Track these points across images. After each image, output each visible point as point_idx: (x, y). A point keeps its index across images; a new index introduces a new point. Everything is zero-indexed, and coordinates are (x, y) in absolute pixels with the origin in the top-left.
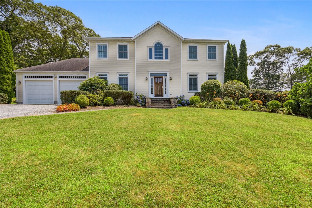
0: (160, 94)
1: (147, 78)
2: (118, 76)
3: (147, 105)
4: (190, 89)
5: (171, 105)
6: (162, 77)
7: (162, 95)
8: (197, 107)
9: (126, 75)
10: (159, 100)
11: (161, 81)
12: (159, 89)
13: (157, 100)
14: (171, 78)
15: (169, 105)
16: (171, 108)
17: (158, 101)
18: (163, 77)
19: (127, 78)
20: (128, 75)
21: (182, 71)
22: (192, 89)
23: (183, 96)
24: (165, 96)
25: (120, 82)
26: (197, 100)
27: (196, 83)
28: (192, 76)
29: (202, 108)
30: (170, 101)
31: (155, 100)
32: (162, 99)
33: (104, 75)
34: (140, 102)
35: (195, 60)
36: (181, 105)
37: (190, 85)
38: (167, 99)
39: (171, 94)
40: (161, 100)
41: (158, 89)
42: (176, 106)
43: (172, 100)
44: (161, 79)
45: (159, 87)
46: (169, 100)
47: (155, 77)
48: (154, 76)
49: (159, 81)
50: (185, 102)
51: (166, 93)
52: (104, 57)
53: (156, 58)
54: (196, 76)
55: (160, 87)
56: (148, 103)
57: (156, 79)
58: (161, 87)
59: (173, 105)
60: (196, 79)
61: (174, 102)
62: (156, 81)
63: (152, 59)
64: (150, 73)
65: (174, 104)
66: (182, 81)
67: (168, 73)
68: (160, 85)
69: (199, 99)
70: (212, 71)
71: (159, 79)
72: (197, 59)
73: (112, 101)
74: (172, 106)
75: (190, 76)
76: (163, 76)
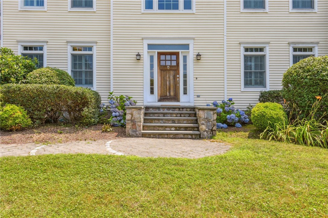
0: (172, 94)
1: (138, 55)
2: (70, 51)
3: (129, 126)
4: (247, 83)
5: (198, 129)
6: (177, 54)
7: (176, 98)
8: (281, 140)
9: (90, 49)
10: (166, 111)
11: (174, 63)
12: (170, 84)
13: (161, 111)
14: (199, 55)
15: (192, 129)
16: (199, 137)
17: (164, 114)
18: (179, 53)
19: (92, 55)
20: (95, 49)
21: (225, 37)
22: (251, 84)
23: (230, 100)
24: (184, 101)
25: (74, 65)
26: (275, 116)
27: (261, 69)
28: (251, 50)
29: (298, 144)
30: (195, 116)
31: (157, 111)
32: (174, 108)
33: (36, 48)
34: (116, 117)
35: (261, 11)
36: (225, 125)
37: (246, 73)
38: (186, 108)
39: (198, 96)
40: (171, 111)
41: (168, 83)
42: (212, 130)
43: (201, 114)
44: (174, 57)
45: (169, 78)
46: (193, 111)
47: (160, 54)
48: (156, 51)
49: (168, 63)
50: (237, 119)
51: (185, 93)
52: (38, 5)
53: (161, 7)
54: (261, 50)
55: (172, 78)
56: (133, 121)
57: (163, 57)
58: (175, 78)
59: (203, 127)
60: (263, 57)
61: (207, 120)
62: (163, 63)
63: (152, 8)
64: (146, 43)
65: (207, 126)
66: (225, 62)
67: (191, 43)
68: (172, 73)
69: (281, 114)
70: (305, 39)
71: (168, 57)
72: (265, 8)
73: (17, 118)
74: (202, 132)
75: (247, 50)
76: (180, 51)
